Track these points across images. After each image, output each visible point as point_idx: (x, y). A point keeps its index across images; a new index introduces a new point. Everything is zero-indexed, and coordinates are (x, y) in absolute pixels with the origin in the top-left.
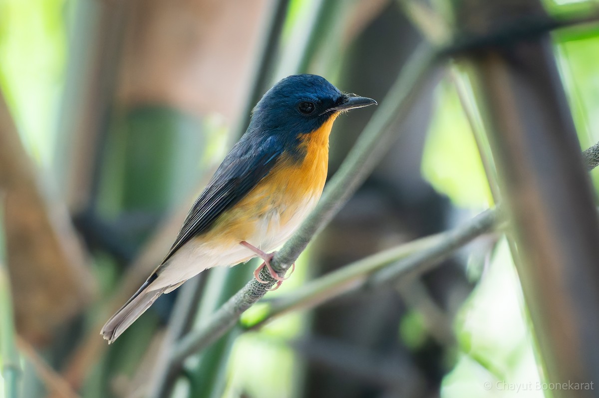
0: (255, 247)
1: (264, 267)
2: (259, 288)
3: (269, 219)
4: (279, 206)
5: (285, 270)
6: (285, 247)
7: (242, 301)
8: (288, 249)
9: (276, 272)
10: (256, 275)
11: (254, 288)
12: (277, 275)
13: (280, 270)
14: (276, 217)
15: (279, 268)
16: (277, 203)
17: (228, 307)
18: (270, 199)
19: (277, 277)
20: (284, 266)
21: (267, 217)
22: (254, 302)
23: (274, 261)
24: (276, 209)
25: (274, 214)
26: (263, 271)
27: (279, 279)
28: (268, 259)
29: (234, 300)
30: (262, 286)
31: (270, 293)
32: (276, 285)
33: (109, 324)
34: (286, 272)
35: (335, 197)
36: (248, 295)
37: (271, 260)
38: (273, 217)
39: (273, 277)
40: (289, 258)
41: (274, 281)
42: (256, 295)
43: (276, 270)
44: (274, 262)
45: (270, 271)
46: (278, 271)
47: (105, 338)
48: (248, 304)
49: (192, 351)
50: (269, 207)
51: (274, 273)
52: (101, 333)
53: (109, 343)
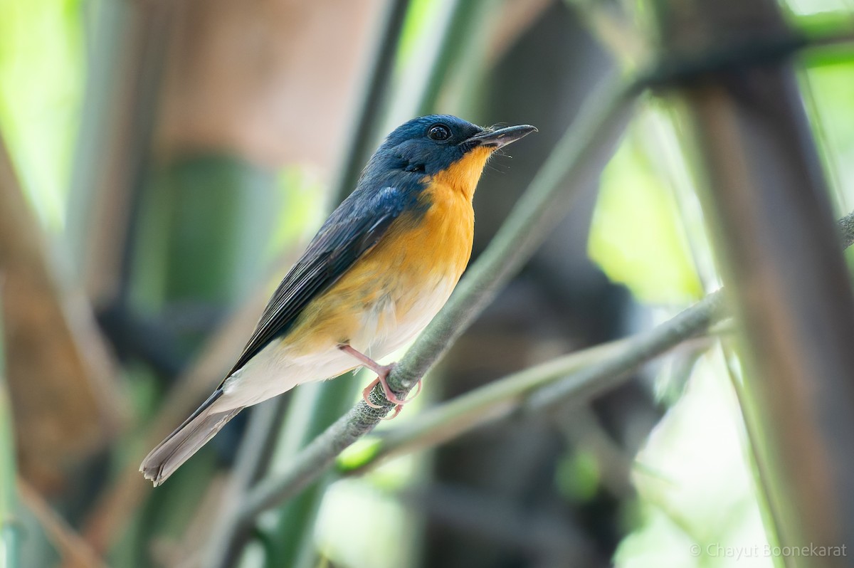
0: (360, 352)
1: (377, 384)
2: (369, 415)
3: (380, 310)
4: (394, 290)
5: (407, 390)
6: (408, 356)
7: (344, 433)
8: (412, 359)
9: (395, 392)
10: (365, 395)
11: (362, 415)
12: (395, 397)
13: (400, 389)
14: (390, 308)
15: (400, 387)
16: (390, 287)
17: (323, 441)
18: (380, 282)
19: (394, 399)
20: (406, 384)
21: (377, 307)
22: (361, 434)
23: (391, 376)
24: (389, 296)
25: (386, 302)
26: (376, 391)
27: (398, 403)
28: (383, 374)
29: (332, 431)
30: (374, 412)
31: (384, 423)
32: (393, 411)
33: (152, 456)
34: (408, 392)
35: (481, 287)
36: (354, 424)
37: (387, 375)
38: (385, 306)
39: (388, 399)
40: (414, 373)
41: (391, 405)
42: (364, 424)
43: (394, 390)
44: (392, 379)
45: (385, 390)
46: (397, 390)
47: (146, 477)
48: (353, 438)
49: (269, 503)
50: (378, 293)
51: (392, 394)
52: (141, 469)
53: (155, 485)
